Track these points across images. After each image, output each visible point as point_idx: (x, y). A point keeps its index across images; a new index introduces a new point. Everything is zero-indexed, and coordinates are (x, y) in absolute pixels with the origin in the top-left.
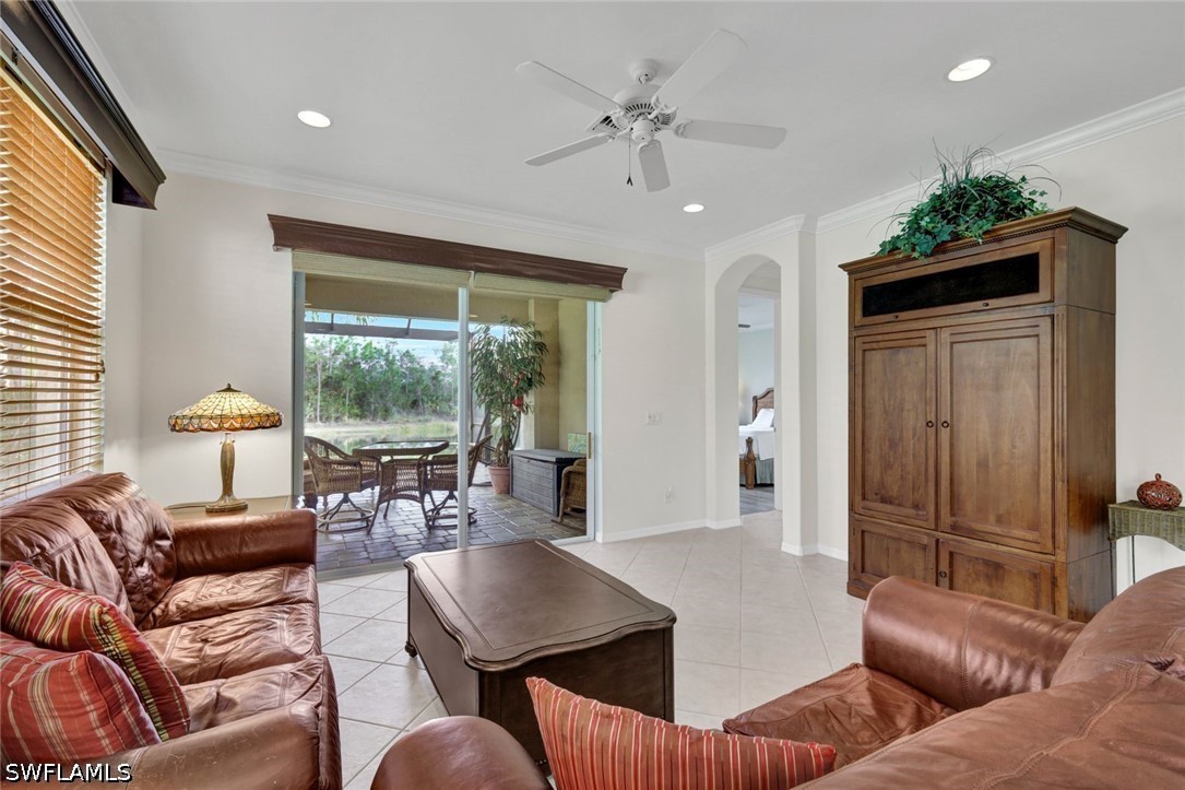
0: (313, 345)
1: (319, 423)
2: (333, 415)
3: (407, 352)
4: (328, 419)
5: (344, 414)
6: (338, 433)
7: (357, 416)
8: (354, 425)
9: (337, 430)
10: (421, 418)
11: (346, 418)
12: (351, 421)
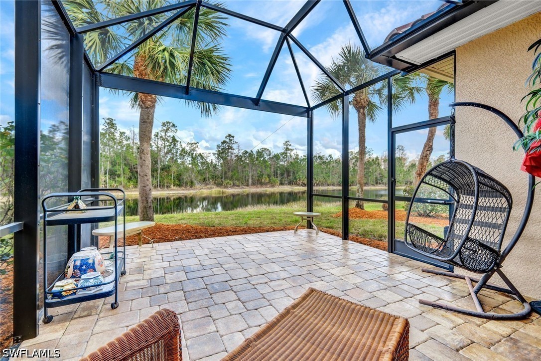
0: (156, 149)
1: (159, 188)
2: (166, 185)
3: (200, 154)
4: (163, 186)
5: (171, 184)
6: (169, 194)
7: (177, 185)
8: (176, 190)
9: (167, 192)
10: (209, 186)
11: (172, 186)
12: (175, 188)
